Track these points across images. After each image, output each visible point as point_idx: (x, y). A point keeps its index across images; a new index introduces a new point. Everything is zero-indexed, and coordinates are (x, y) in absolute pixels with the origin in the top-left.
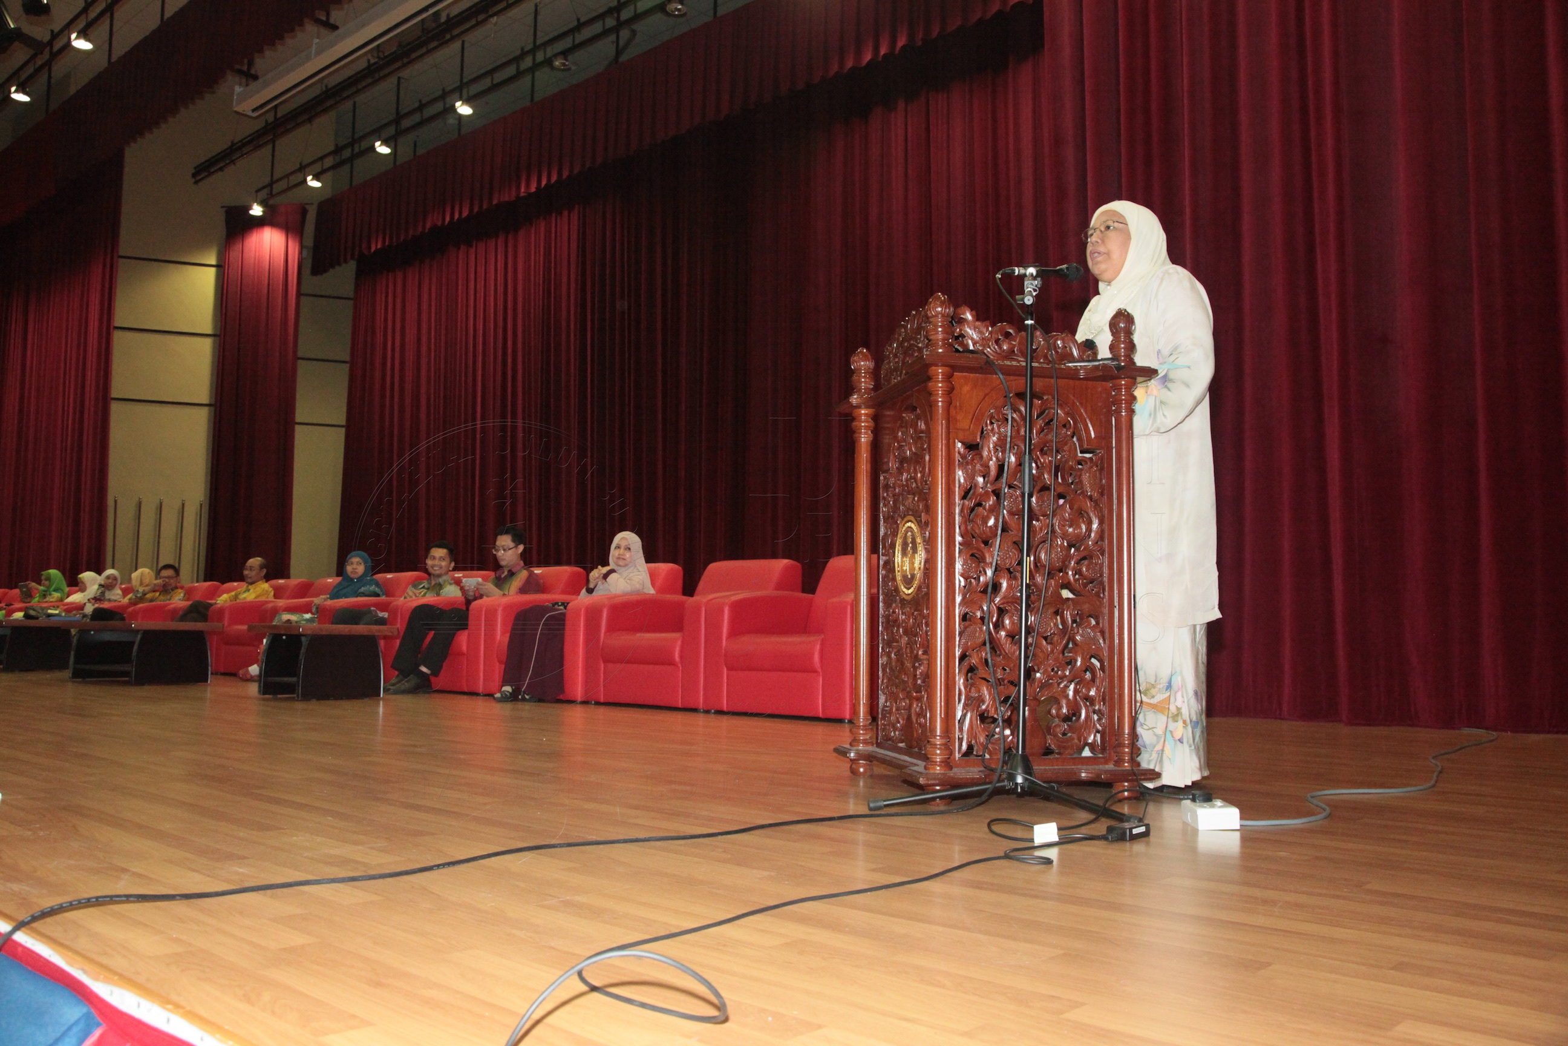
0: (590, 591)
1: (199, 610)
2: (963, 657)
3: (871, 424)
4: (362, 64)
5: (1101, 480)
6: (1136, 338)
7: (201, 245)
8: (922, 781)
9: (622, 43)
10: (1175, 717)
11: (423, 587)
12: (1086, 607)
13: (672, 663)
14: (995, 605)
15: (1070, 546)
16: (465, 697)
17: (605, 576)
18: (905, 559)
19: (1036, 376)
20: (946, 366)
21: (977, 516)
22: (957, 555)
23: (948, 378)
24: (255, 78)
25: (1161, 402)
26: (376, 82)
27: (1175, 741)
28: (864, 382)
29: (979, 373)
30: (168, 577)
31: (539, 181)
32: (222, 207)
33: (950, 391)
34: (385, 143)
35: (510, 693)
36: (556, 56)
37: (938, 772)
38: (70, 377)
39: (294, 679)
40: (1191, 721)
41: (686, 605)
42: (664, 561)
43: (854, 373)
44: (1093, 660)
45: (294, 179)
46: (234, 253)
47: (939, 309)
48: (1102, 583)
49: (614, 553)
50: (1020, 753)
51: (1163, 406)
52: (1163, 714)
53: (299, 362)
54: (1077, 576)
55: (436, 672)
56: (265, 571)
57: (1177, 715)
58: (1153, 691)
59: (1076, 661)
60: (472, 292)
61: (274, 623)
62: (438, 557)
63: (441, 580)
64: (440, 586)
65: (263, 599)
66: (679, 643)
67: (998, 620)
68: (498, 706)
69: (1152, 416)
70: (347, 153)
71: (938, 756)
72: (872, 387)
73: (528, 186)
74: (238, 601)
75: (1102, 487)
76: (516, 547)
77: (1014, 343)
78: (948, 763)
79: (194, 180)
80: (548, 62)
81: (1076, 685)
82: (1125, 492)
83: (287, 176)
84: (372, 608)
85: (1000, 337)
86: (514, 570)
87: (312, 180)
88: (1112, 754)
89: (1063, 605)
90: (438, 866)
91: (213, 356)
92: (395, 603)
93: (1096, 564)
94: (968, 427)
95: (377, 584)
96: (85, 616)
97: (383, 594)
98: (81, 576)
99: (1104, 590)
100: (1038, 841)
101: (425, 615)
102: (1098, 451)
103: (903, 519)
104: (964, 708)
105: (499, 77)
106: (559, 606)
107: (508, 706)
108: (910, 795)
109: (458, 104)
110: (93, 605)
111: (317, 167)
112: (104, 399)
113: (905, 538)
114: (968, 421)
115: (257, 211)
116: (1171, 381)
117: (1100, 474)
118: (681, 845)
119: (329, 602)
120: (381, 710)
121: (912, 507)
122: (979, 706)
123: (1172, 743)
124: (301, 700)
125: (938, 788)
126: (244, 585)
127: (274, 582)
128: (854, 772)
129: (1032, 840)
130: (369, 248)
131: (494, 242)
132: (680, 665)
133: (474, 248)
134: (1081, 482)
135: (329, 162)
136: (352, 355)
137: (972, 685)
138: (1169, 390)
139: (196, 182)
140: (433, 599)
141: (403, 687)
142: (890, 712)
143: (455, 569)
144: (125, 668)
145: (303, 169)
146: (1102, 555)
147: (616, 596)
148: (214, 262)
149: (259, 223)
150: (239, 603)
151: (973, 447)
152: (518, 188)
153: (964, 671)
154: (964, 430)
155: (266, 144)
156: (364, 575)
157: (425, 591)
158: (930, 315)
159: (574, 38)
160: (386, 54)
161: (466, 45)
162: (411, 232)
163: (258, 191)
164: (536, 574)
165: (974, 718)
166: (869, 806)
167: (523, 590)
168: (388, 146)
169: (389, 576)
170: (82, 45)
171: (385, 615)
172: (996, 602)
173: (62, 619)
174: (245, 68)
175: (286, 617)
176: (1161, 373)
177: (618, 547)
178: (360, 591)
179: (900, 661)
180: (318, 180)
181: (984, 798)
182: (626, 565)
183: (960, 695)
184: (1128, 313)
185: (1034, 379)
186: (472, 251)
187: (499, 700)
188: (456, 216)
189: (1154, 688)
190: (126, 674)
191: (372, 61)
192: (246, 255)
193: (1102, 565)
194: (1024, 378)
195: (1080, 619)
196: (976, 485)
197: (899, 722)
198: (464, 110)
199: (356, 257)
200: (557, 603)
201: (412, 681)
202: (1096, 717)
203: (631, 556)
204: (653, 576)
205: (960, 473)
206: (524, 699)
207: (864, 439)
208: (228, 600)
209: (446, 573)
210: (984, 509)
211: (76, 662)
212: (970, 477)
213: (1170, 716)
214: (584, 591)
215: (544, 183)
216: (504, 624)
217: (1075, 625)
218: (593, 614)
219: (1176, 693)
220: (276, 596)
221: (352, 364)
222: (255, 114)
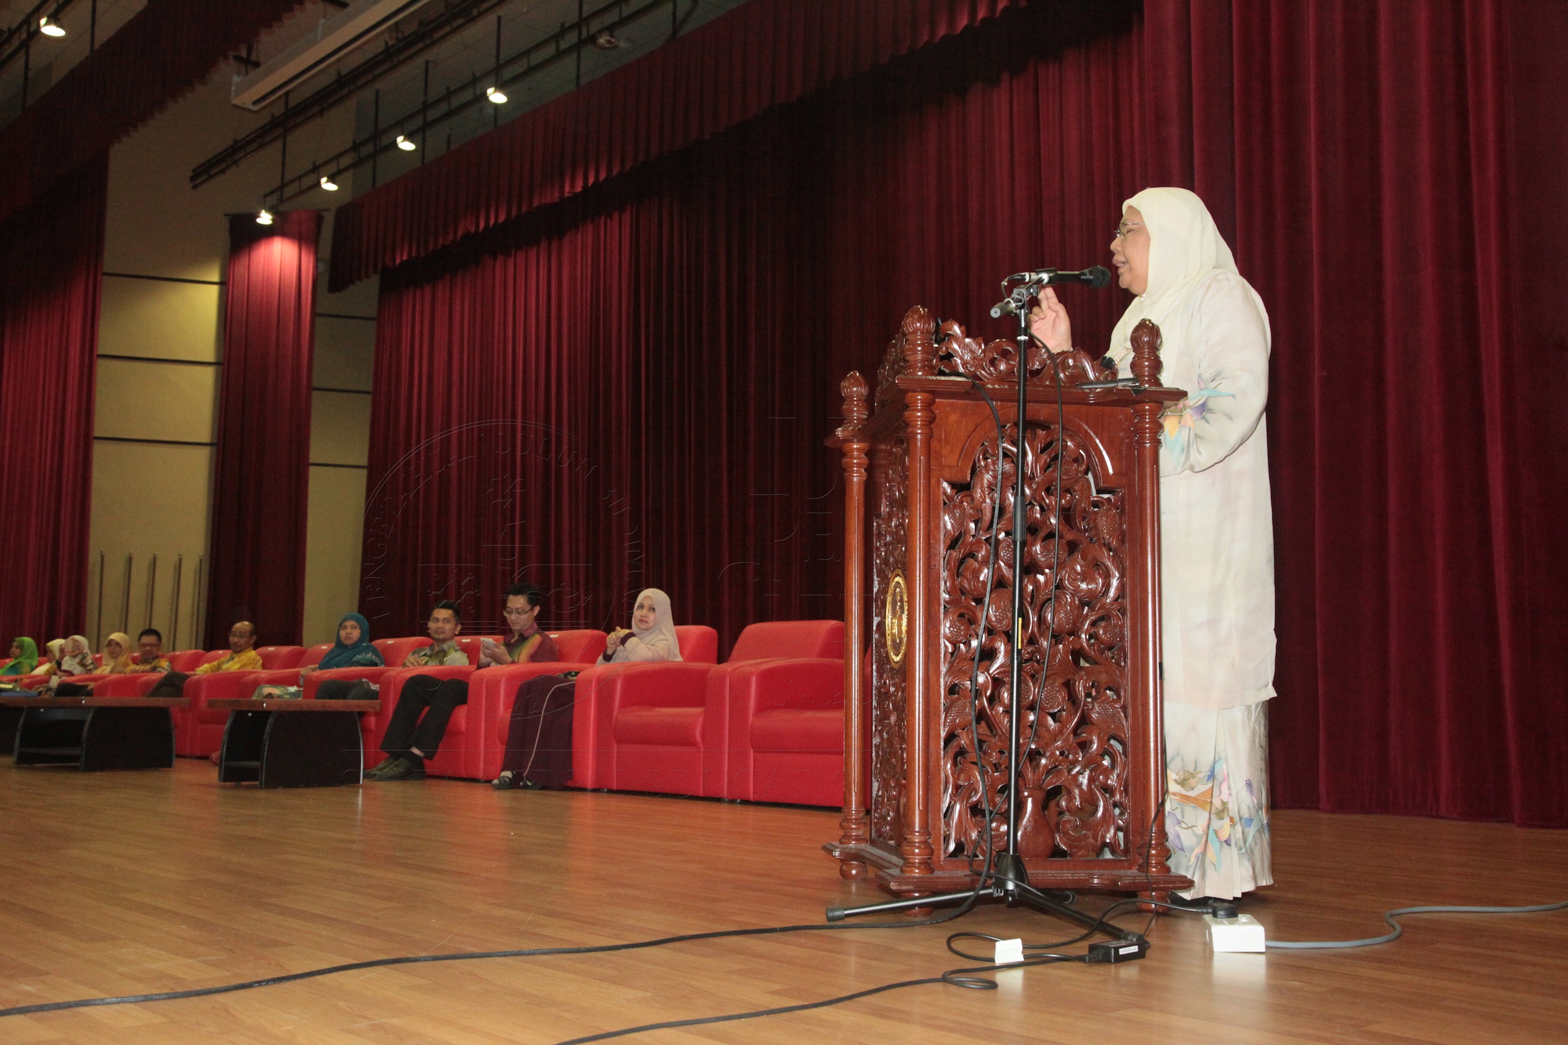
0: (608, 658)
1: (174, 684)
2: (950, 737)
3: (865, 460)
4: (379, 47)
5: (1121, 525)
6: (1164, 355)
7: (201, 258)
8: (893, 886)
9: (681, 14)
10: (1222, 812)
11: (425, 655)
12: (1103, 677)
13: (693, 744)
14: (990, 675)
15: (1083, 604)
16: (462, 784)
17: (623, 641)
18: (894, 620)
19: (1030, 402)
20: (927, 392)
21: (966, 569)
22: (942, 616)
23: (928, 406)
24: (256, 65)
25: (1197, 436)
26: (395, 67)
27: (1221, 842)
28: (857, 413)
29: (970, 399)
30: (151, 645)
31: (586, 179)
32: (226, 215)
33: (930, 421)
34: (409, 137)
35: (510, 779)
36: (600, 32)
37: (917, 875)
38: (48, 414)
39: (257, 764)
40: (1241, 819)
41: (709, 675)
42: (694, 623)
43: (845, 401)
44: (1112, 742)
45: (307, 182)
46: (240, 269)
47: (918, 325)
48: (1123, 649)
49: (637, 613)
50: (1011, 853)
51: (1198, 440)
52: (1205, 810)
53: (315, 394)
54: (1092, 641)
55: (430, 756)
56: (255, 637)
57: (1223, 811)
58: (1192, 781)
59: (1091, 742)
60: (510, 309)
61: (254, 698)
62: (442, 618)
63: (445, 646)
64: (444, 653)
65: (249, 669)
66: (701, 719)
67: (992, 693)
68: (497, 793)
69: (1185, 451)
70: (368, 149)
71: (917, 854)
72: (865, 417)
73: (573, 185)
74: (220, 671)
75: (1123, 534)
76: (532, 609)
77: (1013, 363)
78: (928, 865)
79: (191, 185)
80: (592, 39)
81: (1091, 772)
82: (1149, 540)
83: (300, 178)
84: (364, 680)
85: (996, 356)
86: (526, 635)
87: (327, 182)
88: (1137, 856)
89: (1074, 675)
90: (260, 983)
91: (216, 388)
92: (388, 673)
93: (1115, 626)
94: (954, 464)
95: (375, 651)
96: (49, 689)
97: (382, 663)
98: (49, 644)
99: (1125, 657)
100: (999, 960)
101: (419, 687)
102: (1119, 490)
103: (893, 572)
104: (952, 796)
105: (536, 58)
106: (572, 676)
107: (507, 794)
108: (884, 900)
109: (490, 91)
110: (60, 678)
111: (333, 168)
112: (86, 439)
113: (894, 594)
114: (956, 456)
115: (265, 219)
116: (1211, 411)
117: (1120, 518)
118: (569, 959)
119: (317, 673)
120: (360, 800)
121: (900, 559)
122: (970, 797)
123: (1217, 845)
124: (264, 788)
125: (917, 895)
126: (228, 653)
127: (263, 650)
128: (845, 875)
129: (992, 960)
130: (394, 261)
131: (535, 251)
132: (701, 746)
133: (513, 258)
134: (1096, 527)
135: (346, 161)
136: (377, 383)
137: (962, 771)
138: (1207, 422)
139: (195, 187)
140: (434, 668)
141: (391, 773)
142: (882, 803)
143: (461, 634)
144: (76, 751)
145: (316, 171)
146: (1123, 614)
147: (635, 664)
148: (216, 278)
149: (268, 233)
150: (222, 674)
151: (962, 488)
152: (562, 187)
153: (951, 754)
154: (950, 467)
155: (275, 139)
156: (361, 640)
157: (427, 658)
158: (907, 332)
159: (620, 10)
160: (406, 34)
161: (503, 22)
162: (441, 241)
163: (265, 196)
164: (551, 639)
165: (964, 811)
166: (827, 915)
167: (533, 658)
168: (412, 142)
169: (390, 642)
170: (53, 31)
171: (375, 687)
172: (991, 672)
173: (15, 694)
174: (244, 54)
175: (267, 690)
176: (1194, 399)
177: (641, 607)
178: (354, 659)
179: (890, 741)
180: (334, 182)
181: (965, 907)
182: (647, 629)
183: (947, 782)
184: (1153, 324)
185: (1027, 404)
186: (511, 262)
187: (499, 787)
188: (492, 222)
189: (1193, 777)
190: (75, 758)
191: (391, 43)
192: (253, 271)
193: (1122, 626)
194: (1016, 404)
195: (1098, 692)
196: (967, 531)
197: (889, 815)
198: (497, 97)
199: (379, 270)
200: (570, 673)
201: (403, 765)
202: (1117, 811)
203: (655, 620)
204: (681, 640)
205: (947, 518)
206: (526, 787)
207: (857, 478)
208: (209, 671)
209: (451, 638)
210: (976, 560)
211: (21, 745)
212: (960, 523)
213: (1213, 812)
214: (601, 658)
215: (591, 180)
216: (507, 696)
217: (1089, 700)
218: (605, 685)
219: (1221, 783)
220: (264, 666)
221: (375, 394)
222: (255, 108)
